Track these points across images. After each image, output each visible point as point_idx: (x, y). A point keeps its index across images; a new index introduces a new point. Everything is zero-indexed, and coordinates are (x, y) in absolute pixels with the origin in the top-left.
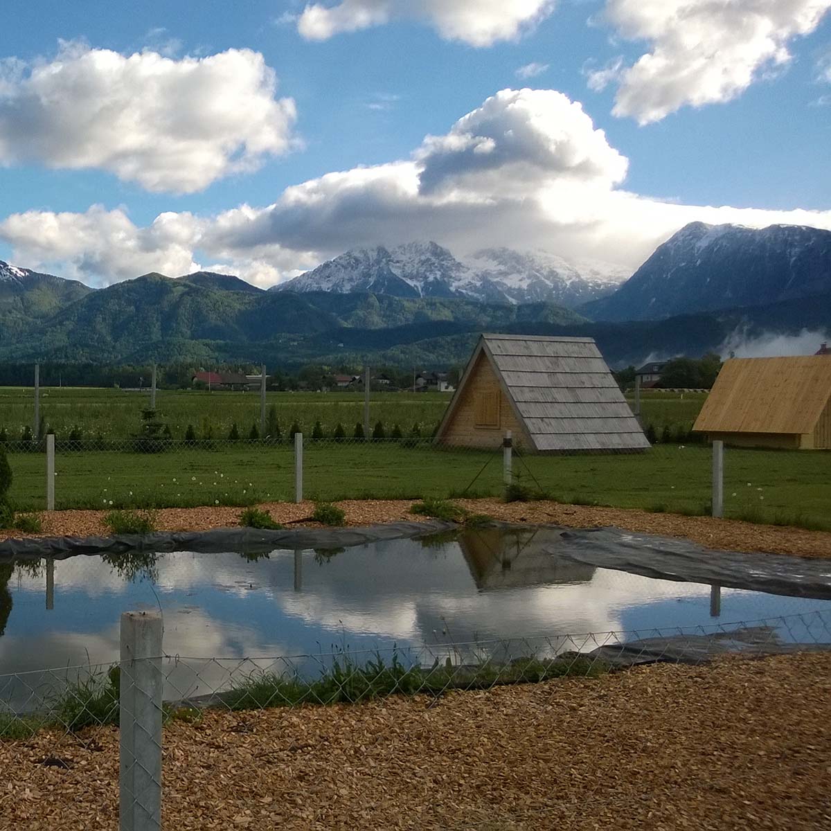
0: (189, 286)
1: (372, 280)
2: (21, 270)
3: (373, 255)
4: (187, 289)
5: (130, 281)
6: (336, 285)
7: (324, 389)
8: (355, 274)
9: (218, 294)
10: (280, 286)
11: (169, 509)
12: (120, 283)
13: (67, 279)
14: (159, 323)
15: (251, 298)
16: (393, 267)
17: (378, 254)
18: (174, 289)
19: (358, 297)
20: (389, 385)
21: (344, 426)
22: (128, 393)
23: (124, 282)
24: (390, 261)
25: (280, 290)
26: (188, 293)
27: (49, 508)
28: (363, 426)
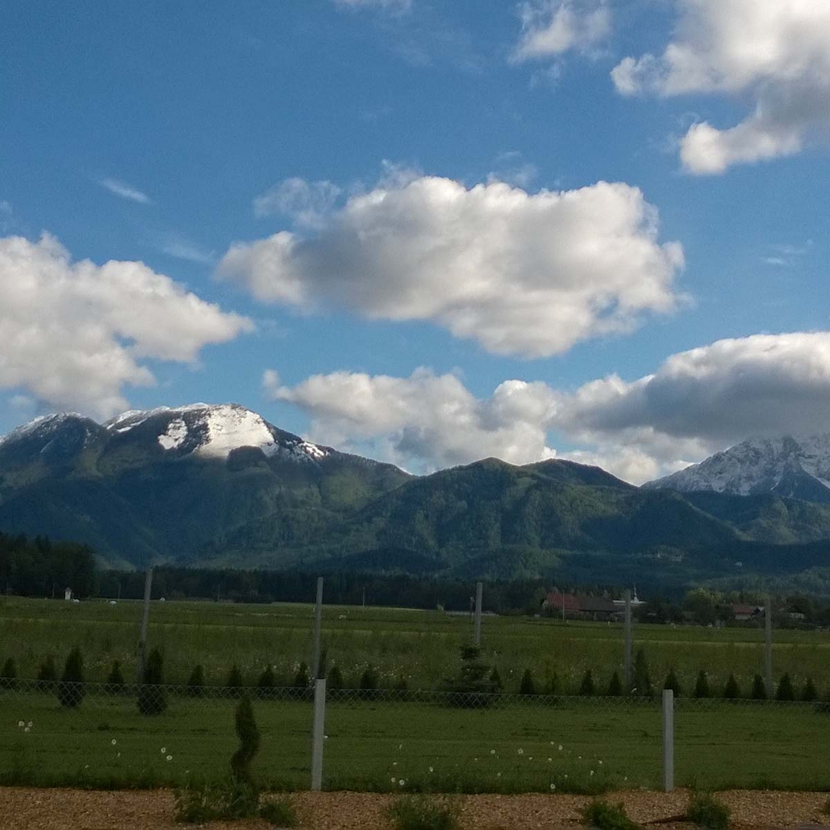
0: (538, 478)
1: (777, 479)
2: (320, 448)
3: (778, 447)
4: (535, 482)
5: (461, 468)
6: (731, 484)
7: (718, 622)
8: (755, 470)
9: (575, 488)
10: (658, 483)
11: (484, 795)
12: (449, 470)
13: (378, 461)
14: (498, 525)
15: (620, 496)
16: (805, 463)
17: (785, 445)
18: (519, 481)
19: (760, 501)
20: (804, 621)
21: (739, 678)
22: (453, 619)
23: (453, 469)
24: (799, 455)
25: (657, 488)
26: (537, 487)
27: (313, 788)
28: (764, 679)
